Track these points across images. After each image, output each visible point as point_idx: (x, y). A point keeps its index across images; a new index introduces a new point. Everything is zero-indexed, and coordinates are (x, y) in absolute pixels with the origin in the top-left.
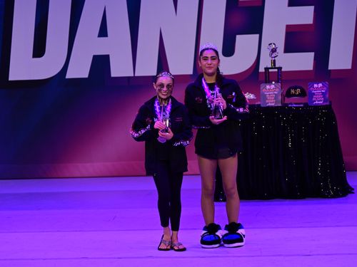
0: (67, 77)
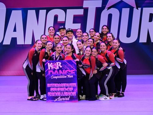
0: (3, 44)
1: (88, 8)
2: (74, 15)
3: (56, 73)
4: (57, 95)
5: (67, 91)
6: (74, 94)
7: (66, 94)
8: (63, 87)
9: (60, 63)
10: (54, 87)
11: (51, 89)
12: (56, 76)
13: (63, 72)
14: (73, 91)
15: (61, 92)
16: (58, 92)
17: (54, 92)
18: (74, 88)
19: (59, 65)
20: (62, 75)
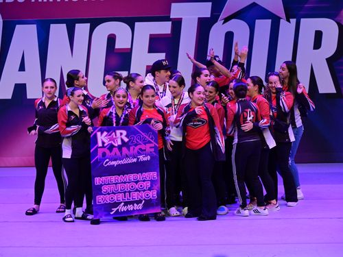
1: (181, 19)
2: (151, 35)
3: (116, 154)
4: (116, 200)
5: (137, 190)
6: (153, 194)
7: (136, 196)
8: (129, 183)
9: (124, 133)
10: (109, 184)
11: (104, 189)
12: (115, 160)
13: (129, 151)
14: (150, 189)
15: (125, 193)
16: (119, 193)
17: (109, 194)
18: (153, 182)
19: (121, 136)
20: (127, 156)
